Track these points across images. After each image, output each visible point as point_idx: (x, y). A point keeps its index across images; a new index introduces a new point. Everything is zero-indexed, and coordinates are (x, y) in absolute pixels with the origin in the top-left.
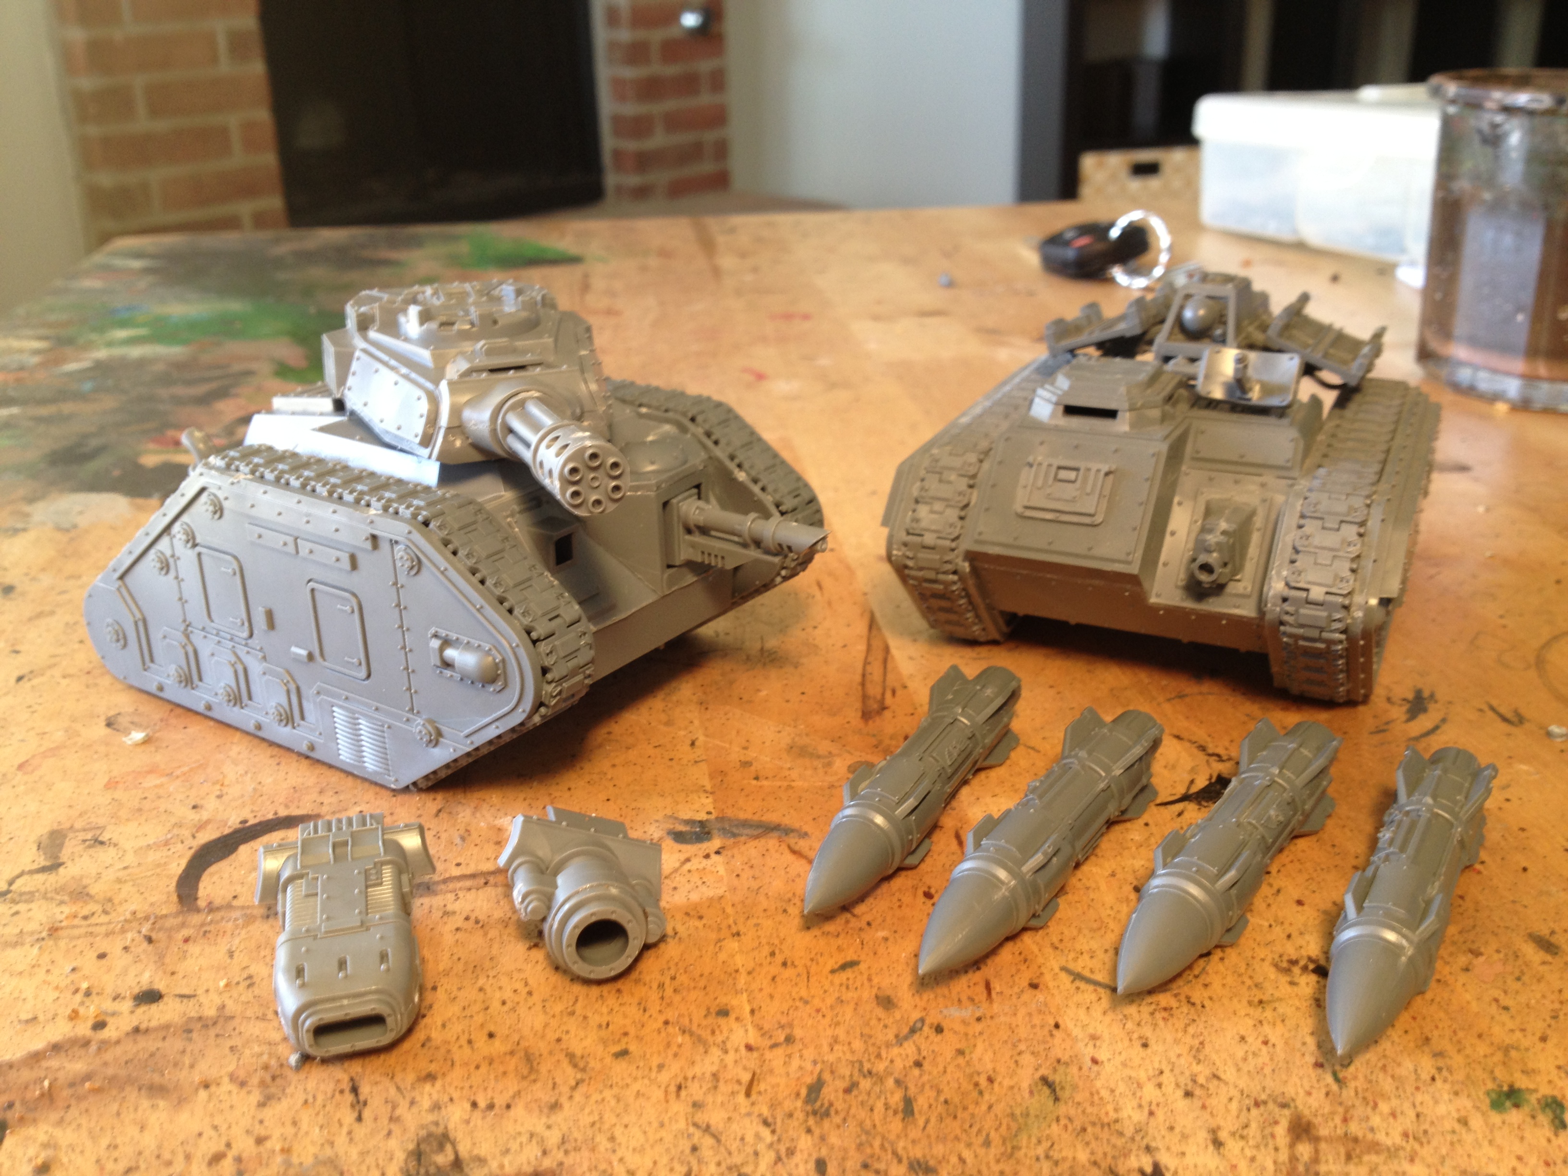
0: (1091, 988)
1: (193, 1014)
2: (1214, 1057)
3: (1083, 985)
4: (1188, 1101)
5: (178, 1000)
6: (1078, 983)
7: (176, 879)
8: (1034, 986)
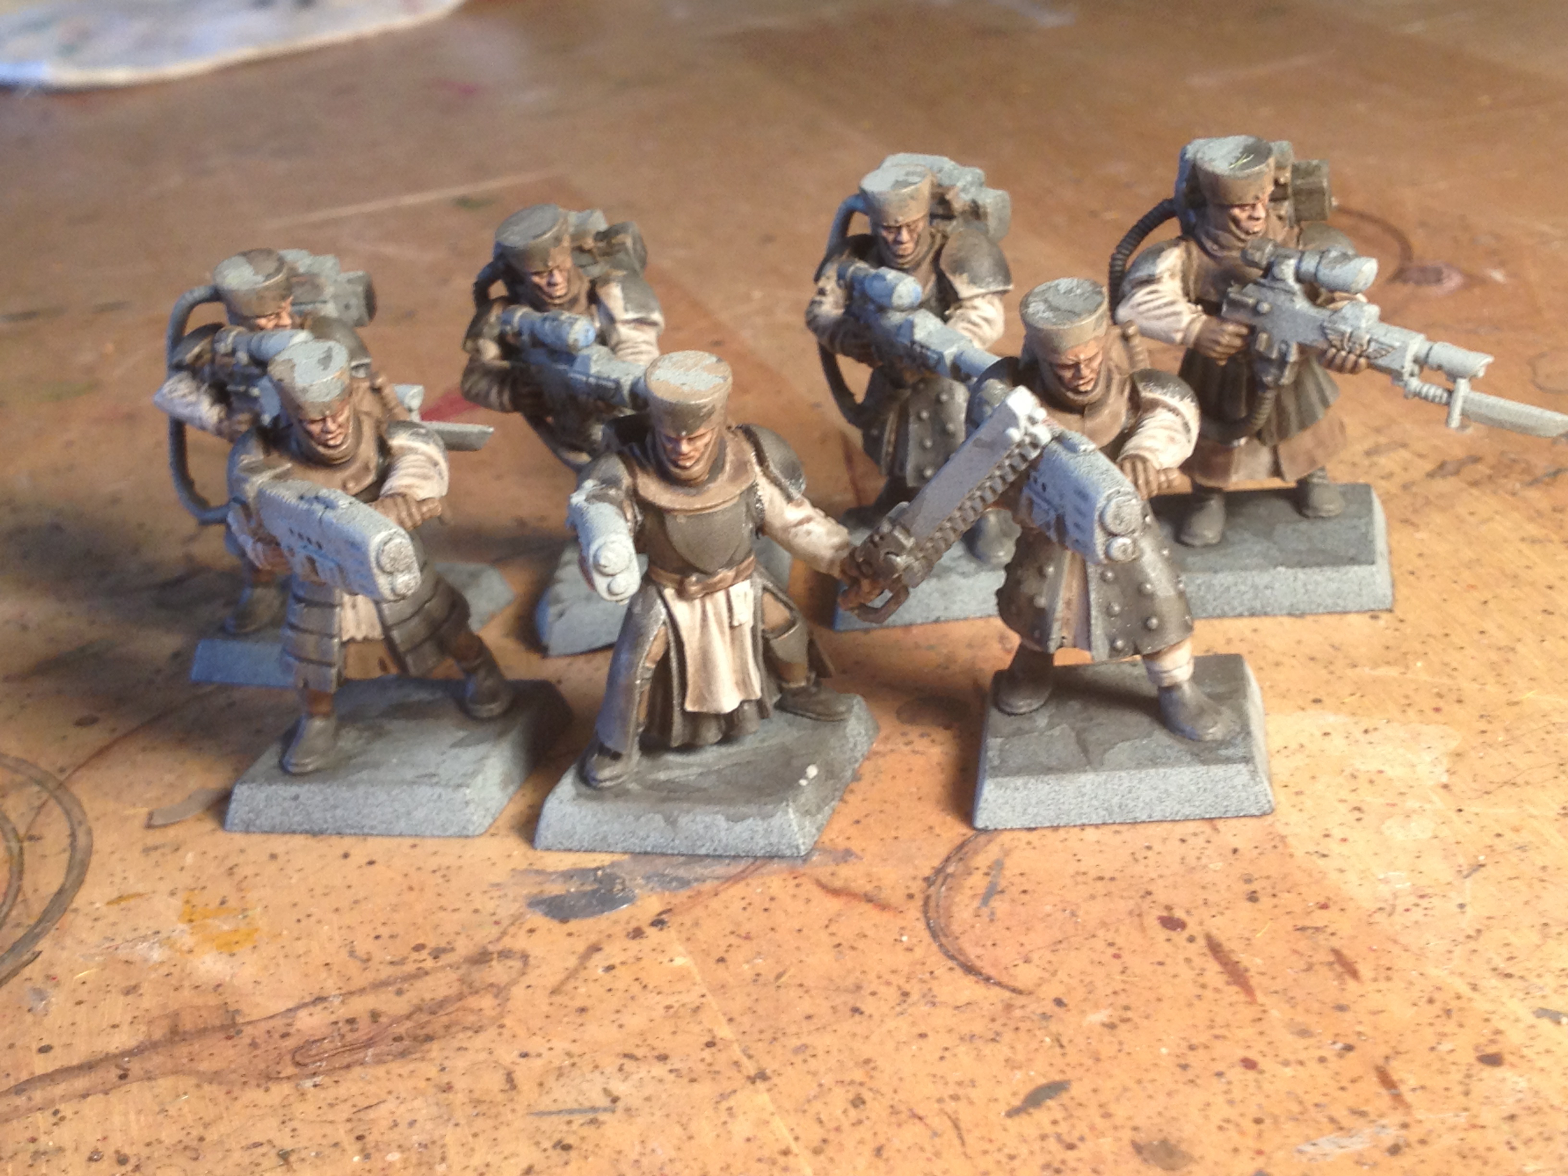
8: (1493, 1060)
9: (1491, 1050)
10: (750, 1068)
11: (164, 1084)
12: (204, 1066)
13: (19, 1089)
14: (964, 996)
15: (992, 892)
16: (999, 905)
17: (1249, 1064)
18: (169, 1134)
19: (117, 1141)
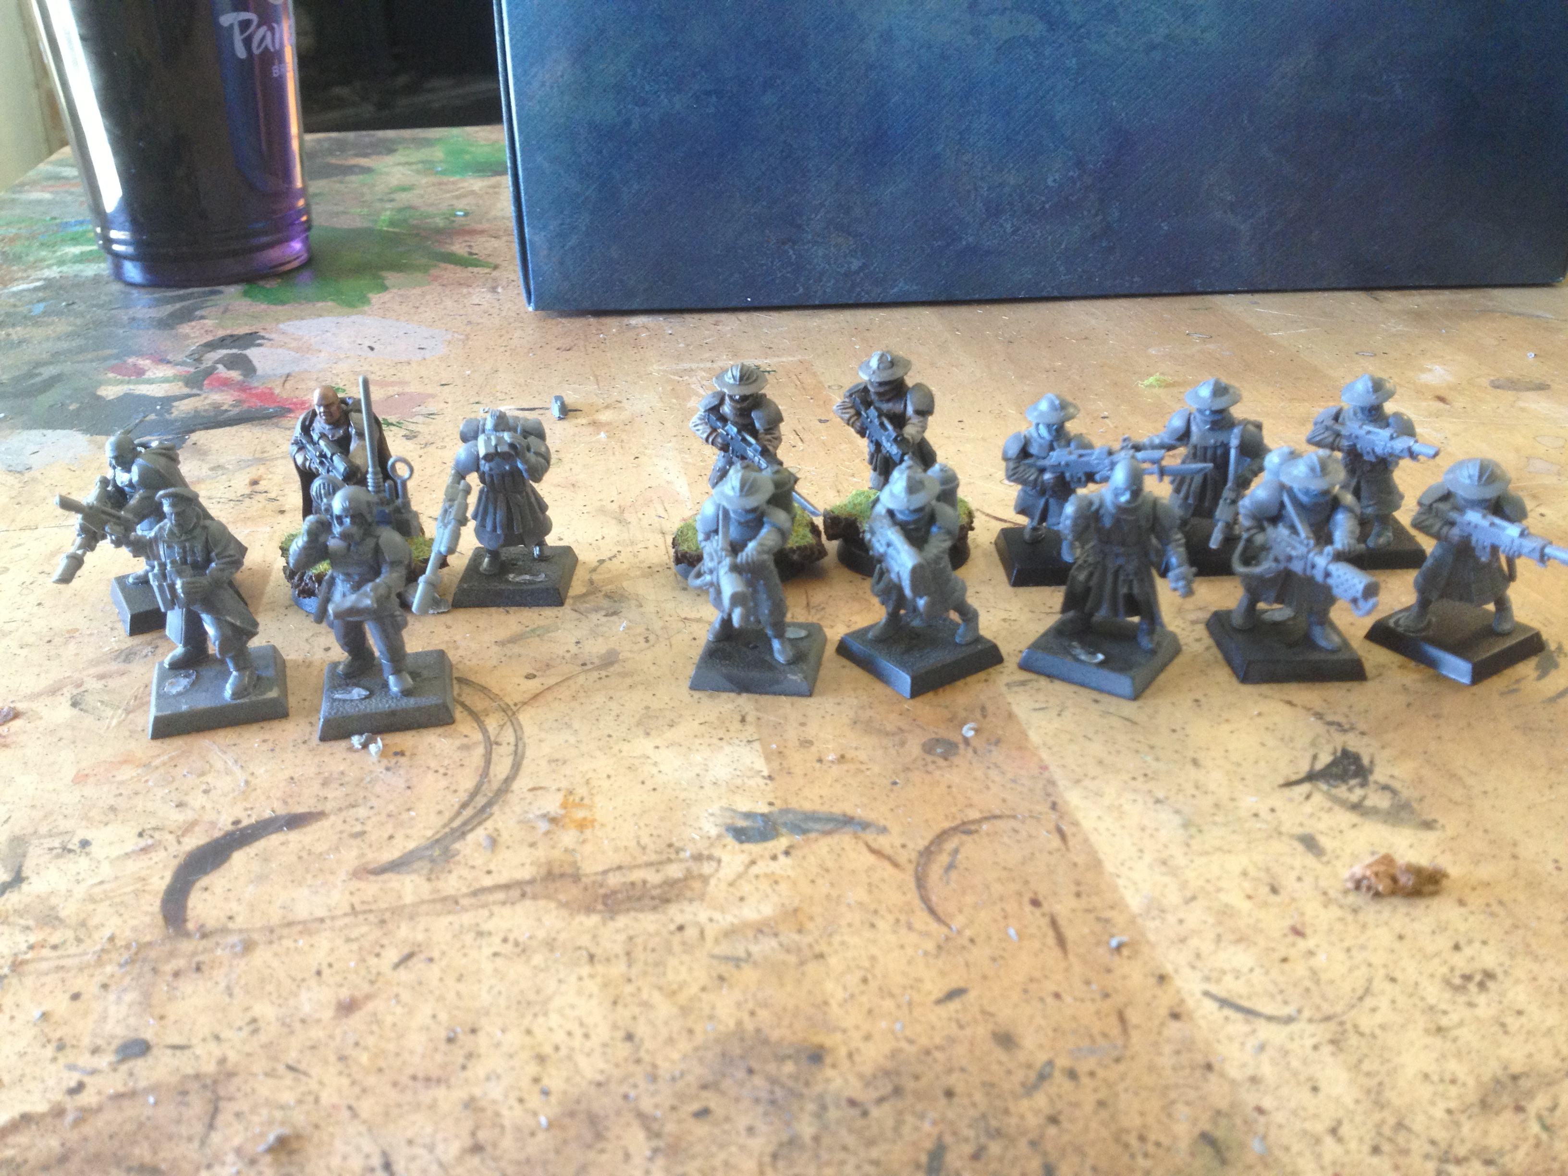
0: (1242, 1017)
1: (190, 1071)
2: (1398, 1100)
3: (1231, 1014)
5: (169, 1052)
6: (1227, 1012)
7: (161, 895)
8: (1175, 1016)
9: (1177, 1010)
13: (475, 893)
14: (926, 927)
15: (951, 867)
16: (952, 876)
17: (1057, 996)
18: (541, 934)
19: (516, 934)
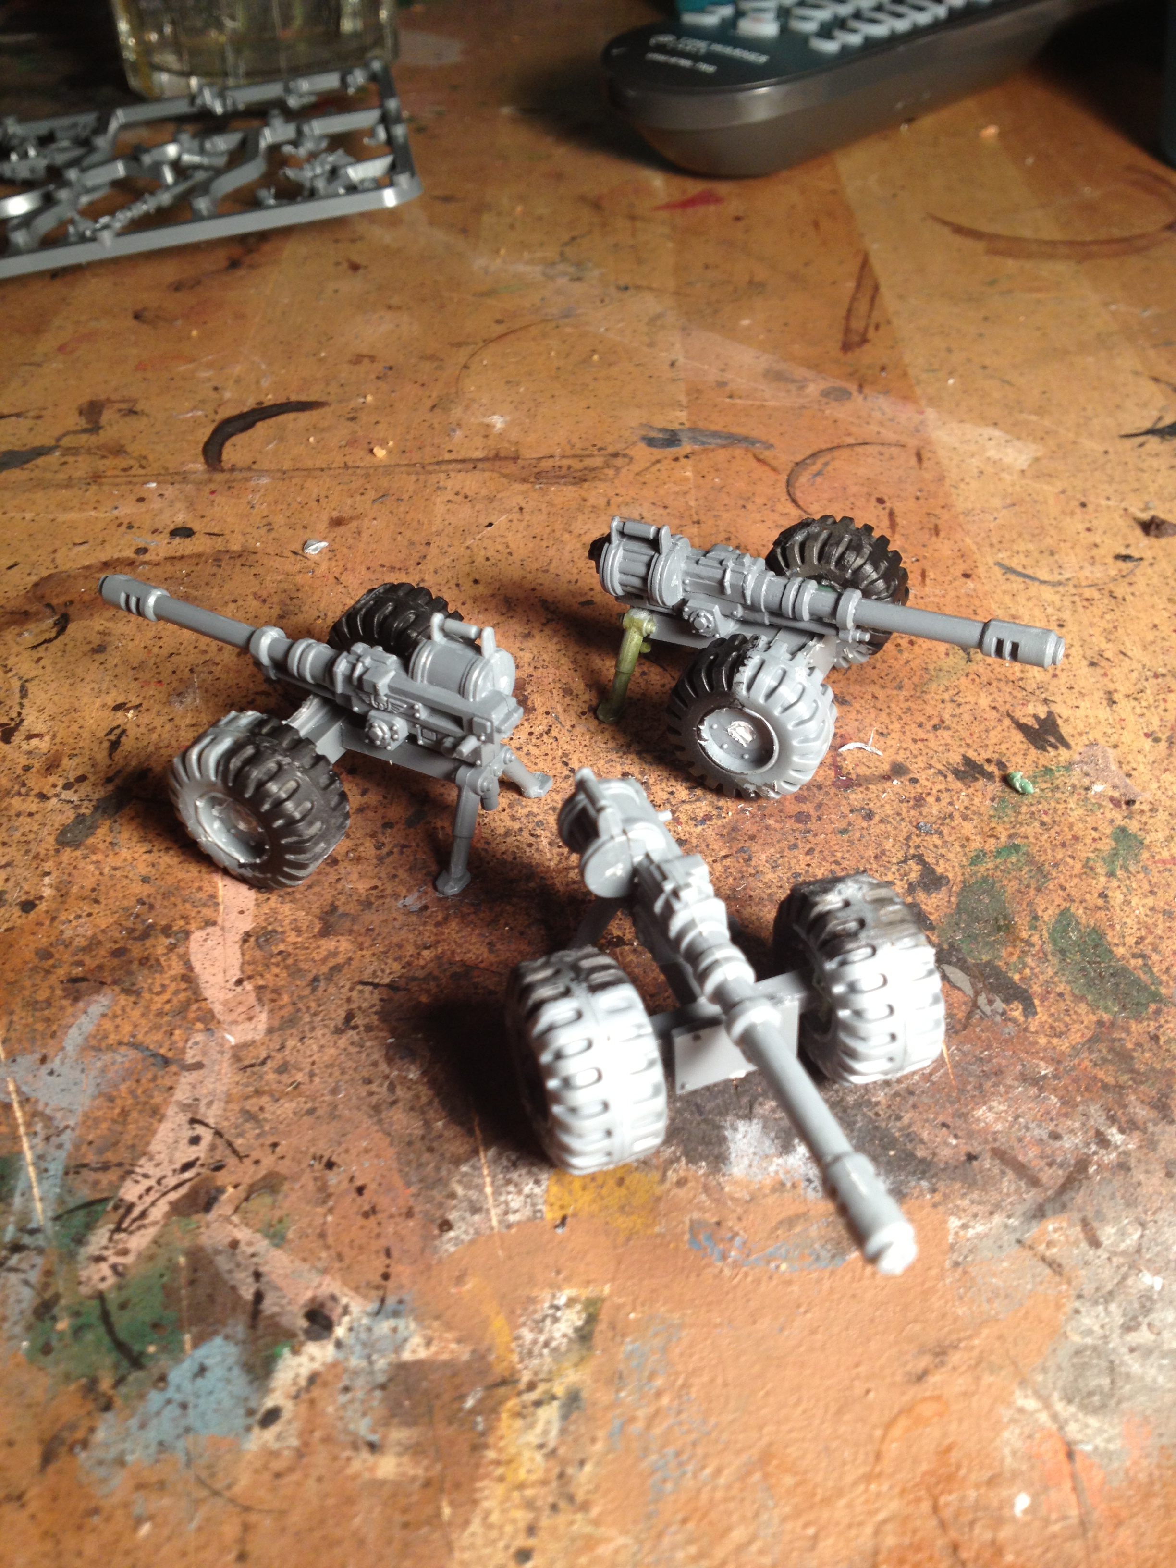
0: (1020, 579)
1: (222, 547)
2: (1126, 639)
3: (1012, 577)
4: (1091, 669)
5: (207, 536)
6: (1009, 576)
7: (202, 444)
8: (967, 576)
9: (969, 572)
10: (695, 518)
11: (487, 474)
12: (504, 471)
13: (438, 463)
14: (786, 511)
15: (819, 473)
16: (819, 480)
18: (484, 492)
19: (466, 491)
